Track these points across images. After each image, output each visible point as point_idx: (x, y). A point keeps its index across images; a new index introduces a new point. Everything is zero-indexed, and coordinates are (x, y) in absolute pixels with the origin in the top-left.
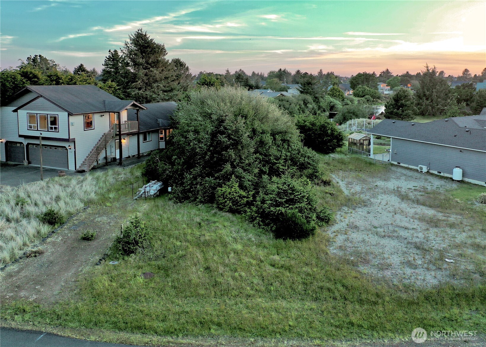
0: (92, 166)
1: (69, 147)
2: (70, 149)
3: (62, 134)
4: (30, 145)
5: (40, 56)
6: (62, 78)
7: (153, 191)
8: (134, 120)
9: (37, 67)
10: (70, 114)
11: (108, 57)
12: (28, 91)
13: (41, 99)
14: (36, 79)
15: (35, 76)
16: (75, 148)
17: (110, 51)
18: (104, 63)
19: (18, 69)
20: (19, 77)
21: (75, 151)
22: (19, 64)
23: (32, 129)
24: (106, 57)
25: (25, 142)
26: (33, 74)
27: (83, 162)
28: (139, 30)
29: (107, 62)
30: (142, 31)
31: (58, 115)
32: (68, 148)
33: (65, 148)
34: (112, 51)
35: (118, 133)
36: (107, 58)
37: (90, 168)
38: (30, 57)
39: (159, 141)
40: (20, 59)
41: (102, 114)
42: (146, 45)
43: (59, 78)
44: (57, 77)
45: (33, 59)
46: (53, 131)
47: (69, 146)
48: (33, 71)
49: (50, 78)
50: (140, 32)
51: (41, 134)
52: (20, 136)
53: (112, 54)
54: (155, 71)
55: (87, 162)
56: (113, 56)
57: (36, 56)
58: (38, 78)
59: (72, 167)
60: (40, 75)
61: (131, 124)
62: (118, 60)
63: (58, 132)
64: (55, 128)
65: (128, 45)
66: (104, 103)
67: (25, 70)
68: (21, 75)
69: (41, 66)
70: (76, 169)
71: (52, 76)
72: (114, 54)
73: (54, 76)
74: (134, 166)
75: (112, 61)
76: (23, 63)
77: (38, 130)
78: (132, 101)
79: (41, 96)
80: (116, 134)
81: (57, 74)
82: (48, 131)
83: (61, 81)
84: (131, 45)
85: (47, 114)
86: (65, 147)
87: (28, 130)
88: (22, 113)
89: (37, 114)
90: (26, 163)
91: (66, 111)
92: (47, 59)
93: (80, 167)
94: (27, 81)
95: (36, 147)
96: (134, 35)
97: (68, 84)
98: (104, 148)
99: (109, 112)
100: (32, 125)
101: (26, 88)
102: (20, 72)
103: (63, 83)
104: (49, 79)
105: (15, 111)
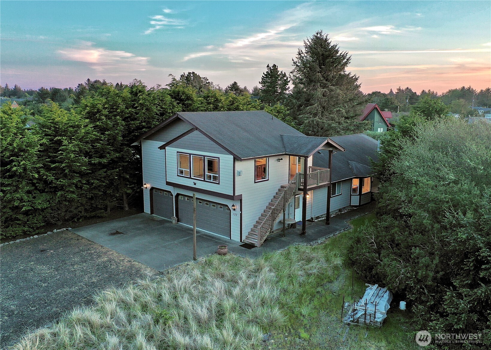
0: (265, 238)
1: (233, 208)
2: (235, 210)
3: (224, 188)
4: (180, 197)
5: (193, 73)
6: (221, 100)
7: (381, 316)
8: (324, 167)
9: (191, 86)
10: (236, 159)
11: (266, 73)
12: (178, 120)
13: (196, 132)
14: (190, 102)
15: (189, 98)
16: (241, 210)
17: (268, 66)
18: (261, 80)
19: (168, 88)
20: (168, 98)
21: (241, 214)
22: (169, 81)
23: (184, 176)
24: (264, 73)
25: (174, 192)
26: (187, 95)
27: (252, 230)
28: (317, 34)
29: (264, 79)
30: (323, 34)
31: (219, 158)
32: (231, 207)
33: (226, 208)
34: (271, 65)
35: (302, 187)
36: (265, 75)
37: (263, 241)
38: (183, 74)
39: (351, 195)
40: (170, 75)
41: (280, 157)
42: (327, 53)
43: (217, 99)
44: (215, 98)
45: (186, 77)
46: (212, 181)
47: (233, 206)
48: (186, 90)
49: (207, 100)
50: (319, 35)
51: (195, 184)
52: (168, 183)
53: (271, 69)
54: (338, 91)
55: (257, 232)
56: (271, 72)
57: (189, 73)
58: (192, 100)
59: (235, 236)
60: (195, 96)
61: (321, 174)
62: (276, 77)
63: (219, 184)
64: (215, 178)
65: (303, 55)
66: (282, 140)
67: (177, 90)
68: (171, 96)
69: (194, 84)
70: (241, 241)
71: (208, 97)
72: (273, 69)
73: (212, 97)
74: (324, 239)
75: (270, 78)
76: (174, 79)
77: (190, 178)
78: (325, 139)
79: (197, 129)
80: (299, 188)
81: (215, 94)
82: (204, 181)
83: (220, 105)
84: (306, 55)
85: (204, 156)
86: (227, 206)
87: (178, 176)
88: (172, 151)
89: (190, 154)
90: (174, 220)
91: (231, 153)
92: (200, 76)
93: (247, 238)
94: (178, 104)
95: (187, 199)
96: (310, 41)
97: (229, 110)
98: (282, 210)
99: (290, 155)
100: (184, 170)
101: (176, 116)
102: (170, 92)
103: (222, 107)
104: (205, 101)
105: (162, 147)
